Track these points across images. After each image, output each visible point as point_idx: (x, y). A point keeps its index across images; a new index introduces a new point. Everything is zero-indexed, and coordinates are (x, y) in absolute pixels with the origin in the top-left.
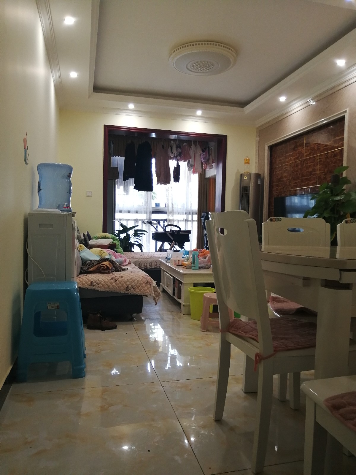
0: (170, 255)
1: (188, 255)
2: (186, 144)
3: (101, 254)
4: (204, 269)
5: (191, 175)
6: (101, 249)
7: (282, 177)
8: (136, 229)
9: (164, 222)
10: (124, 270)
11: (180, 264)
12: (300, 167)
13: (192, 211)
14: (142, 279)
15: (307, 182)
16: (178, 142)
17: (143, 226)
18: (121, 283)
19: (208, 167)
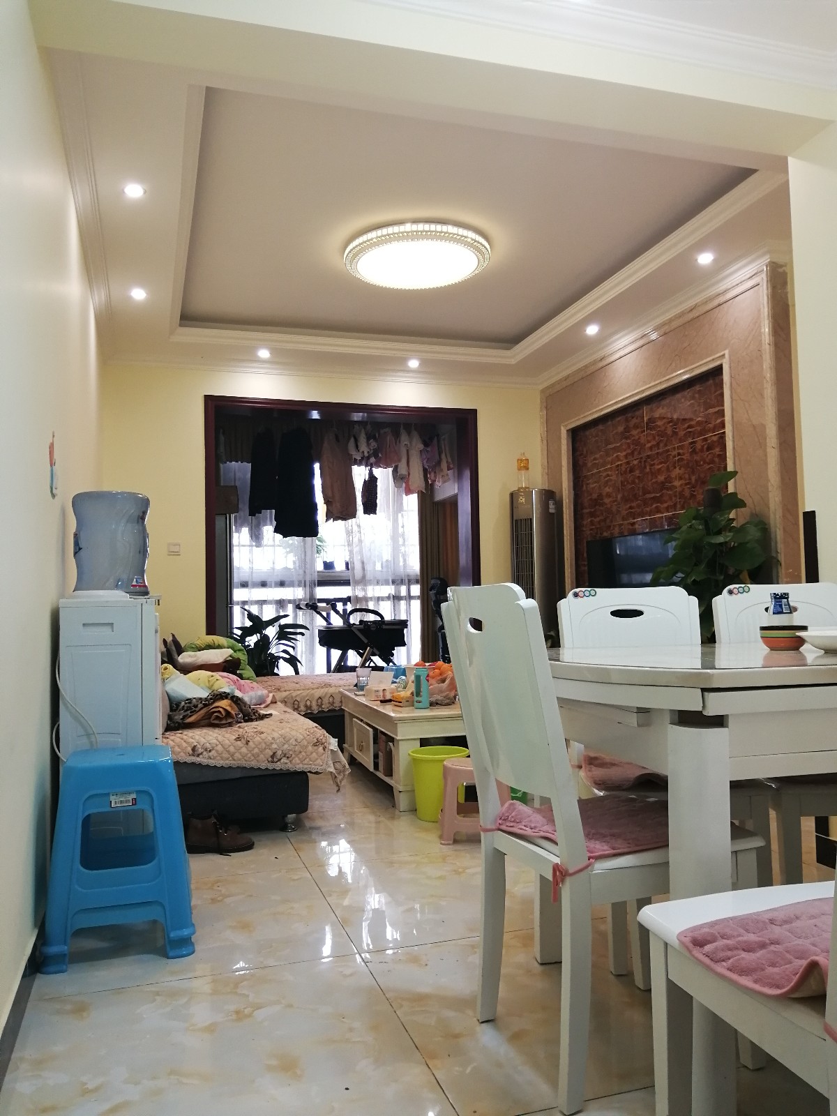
0: (364, 679)
1: (404, 678)
2: (386, 430)
3: (211, 684)
4: (441, 705)
5: (402, 496)
6: (210, 673)
7: (600, 496)
8: (282, 624)
9: (345, 604)
10: (263, 717)
11: (388, 697)
12: (637, 473)
13: (408, 576)
14: (306, 736)
15: (654, 506)
16: (369, 427)
17: (296, 617)
18: (260, 747)
19: (439, 479)
